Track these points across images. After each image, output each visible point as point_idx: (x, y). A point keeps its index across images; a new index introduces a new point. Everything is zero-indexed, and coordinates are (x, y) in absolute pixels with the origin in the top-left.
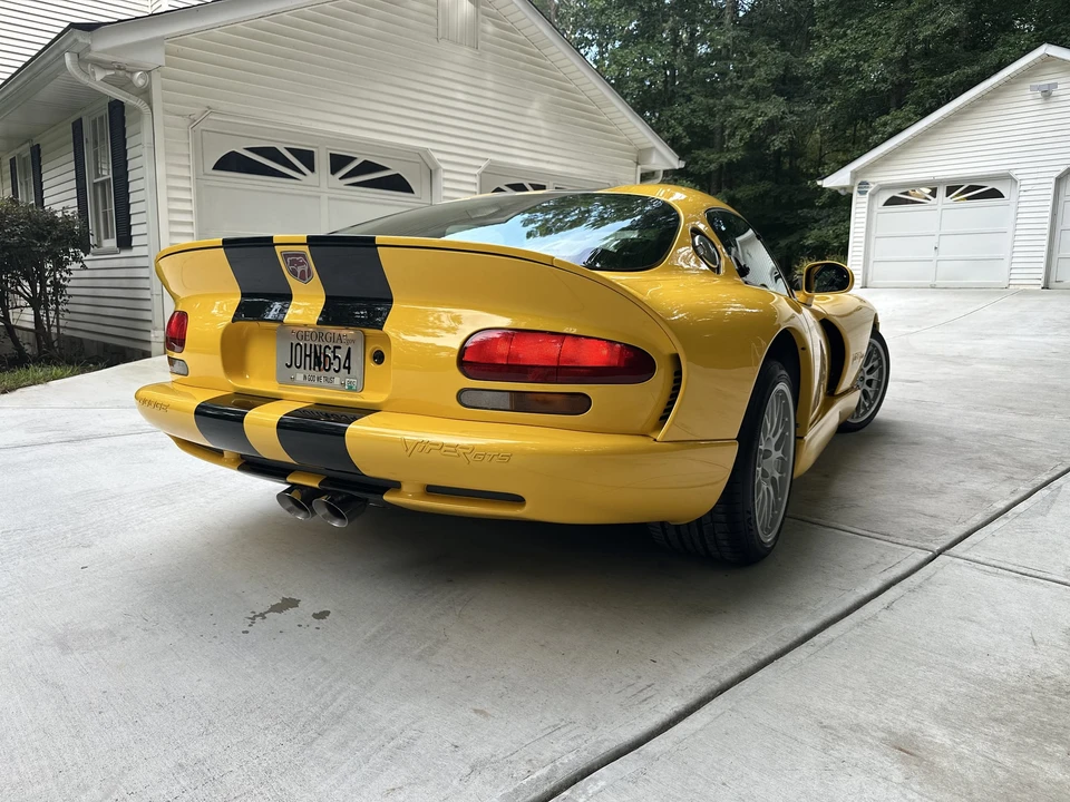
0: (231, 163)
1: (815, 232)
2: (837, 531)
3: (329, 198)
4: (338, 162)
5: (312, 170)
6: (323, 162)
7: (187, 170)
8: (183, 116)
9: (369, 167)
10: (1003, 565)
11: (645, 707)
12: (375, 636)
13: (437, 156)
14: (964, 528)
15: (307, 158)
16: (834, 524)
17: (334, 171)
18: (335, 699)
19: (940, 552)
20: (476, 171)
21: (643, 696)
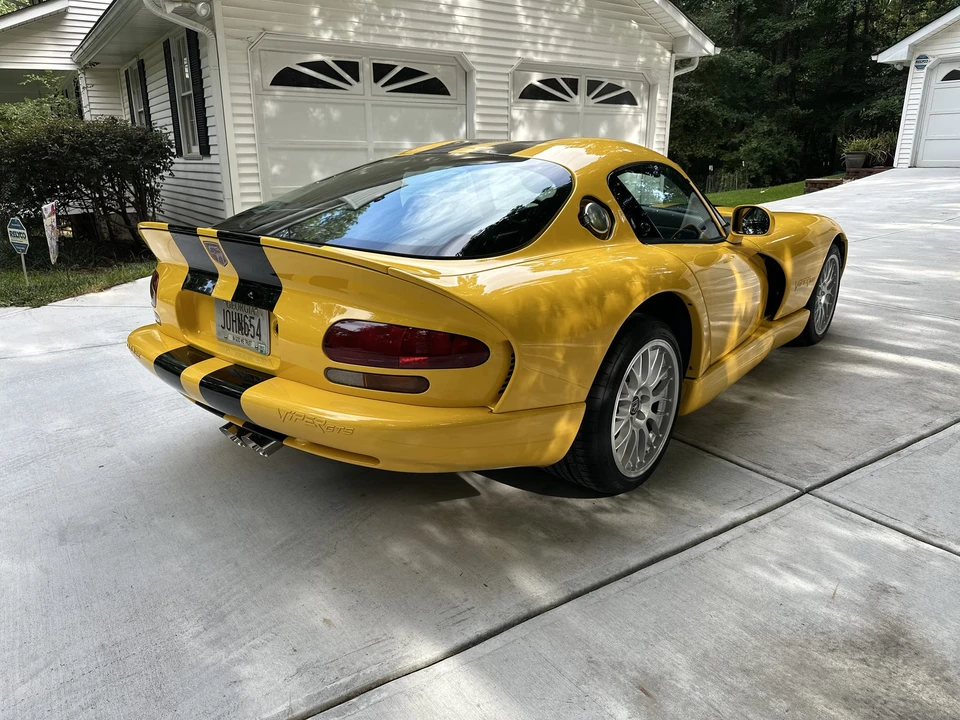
0: (287, 78)
1: (881, 102)
2: (723, 462)
3: (372, 105)
4: (380, 71)
5: (357, 80)
6: (366, 71)
7: (247, 88)
8: (242, 39)
9: (408, 73)
10: (859, 509)
11: (455, 629)
12: (282, 545)
13: (470, 58)
14: (849, 465)
15: (352, 68)
16: (725, 454)
17: (376, 80)
18: (228, 601)
19: (808, 491)
20: (509, 70)
21: (459, 618)
